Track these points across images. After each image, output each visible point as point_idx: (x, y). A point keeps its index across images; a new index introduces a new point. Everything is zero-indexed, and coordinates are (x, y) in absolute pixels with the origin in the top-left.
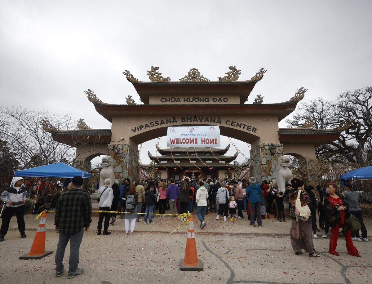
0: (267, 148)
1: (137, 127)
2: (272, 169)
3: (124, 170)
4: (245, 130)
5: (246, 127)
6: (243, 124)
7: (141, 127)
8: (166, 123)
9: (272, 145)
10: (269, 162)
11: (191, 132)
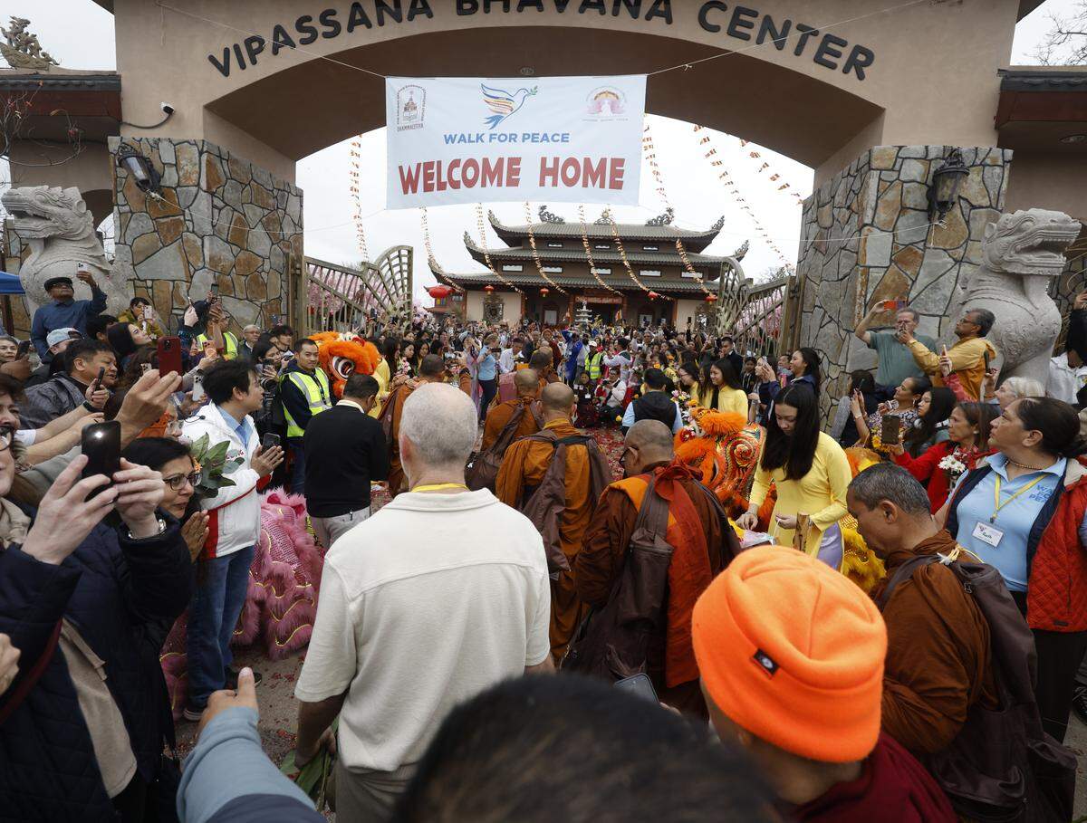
0: (914, 170)
1: (236, 47)
2: (913, 294)
3: (196, 270)
4: (806, 66)
5: (813, 45)
6: (800, 27)
7: (253, 47)
8: (373, 18)
9: (953, 155)
10: (904, 256)
11: (496, 120)
